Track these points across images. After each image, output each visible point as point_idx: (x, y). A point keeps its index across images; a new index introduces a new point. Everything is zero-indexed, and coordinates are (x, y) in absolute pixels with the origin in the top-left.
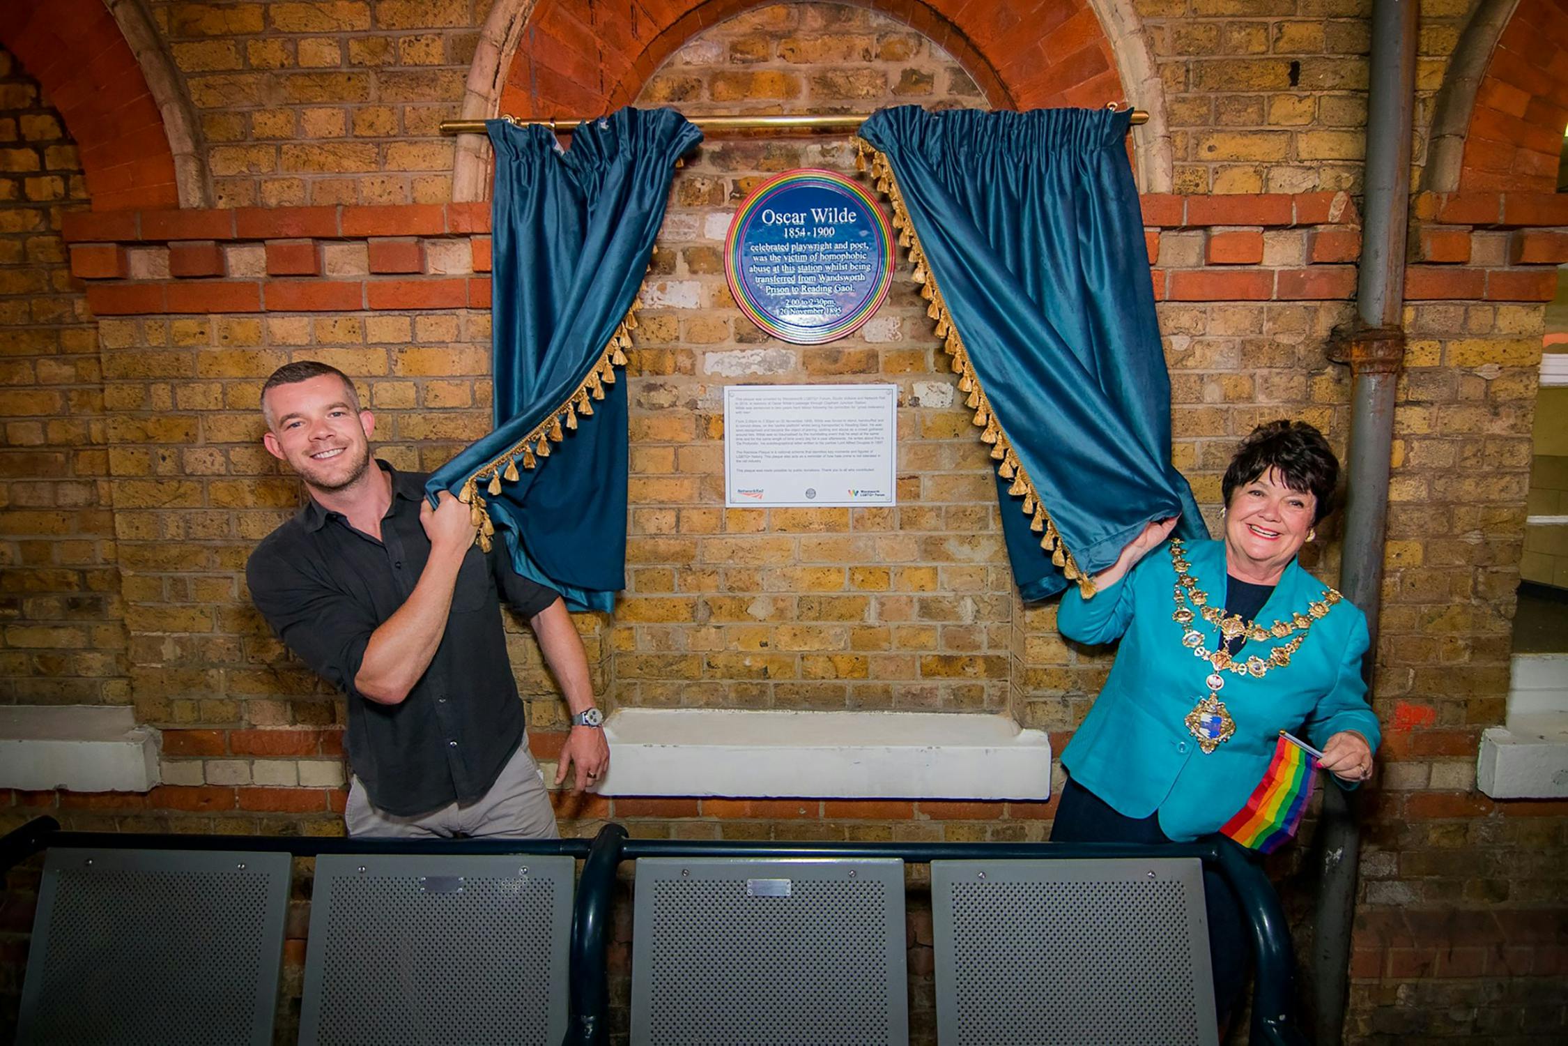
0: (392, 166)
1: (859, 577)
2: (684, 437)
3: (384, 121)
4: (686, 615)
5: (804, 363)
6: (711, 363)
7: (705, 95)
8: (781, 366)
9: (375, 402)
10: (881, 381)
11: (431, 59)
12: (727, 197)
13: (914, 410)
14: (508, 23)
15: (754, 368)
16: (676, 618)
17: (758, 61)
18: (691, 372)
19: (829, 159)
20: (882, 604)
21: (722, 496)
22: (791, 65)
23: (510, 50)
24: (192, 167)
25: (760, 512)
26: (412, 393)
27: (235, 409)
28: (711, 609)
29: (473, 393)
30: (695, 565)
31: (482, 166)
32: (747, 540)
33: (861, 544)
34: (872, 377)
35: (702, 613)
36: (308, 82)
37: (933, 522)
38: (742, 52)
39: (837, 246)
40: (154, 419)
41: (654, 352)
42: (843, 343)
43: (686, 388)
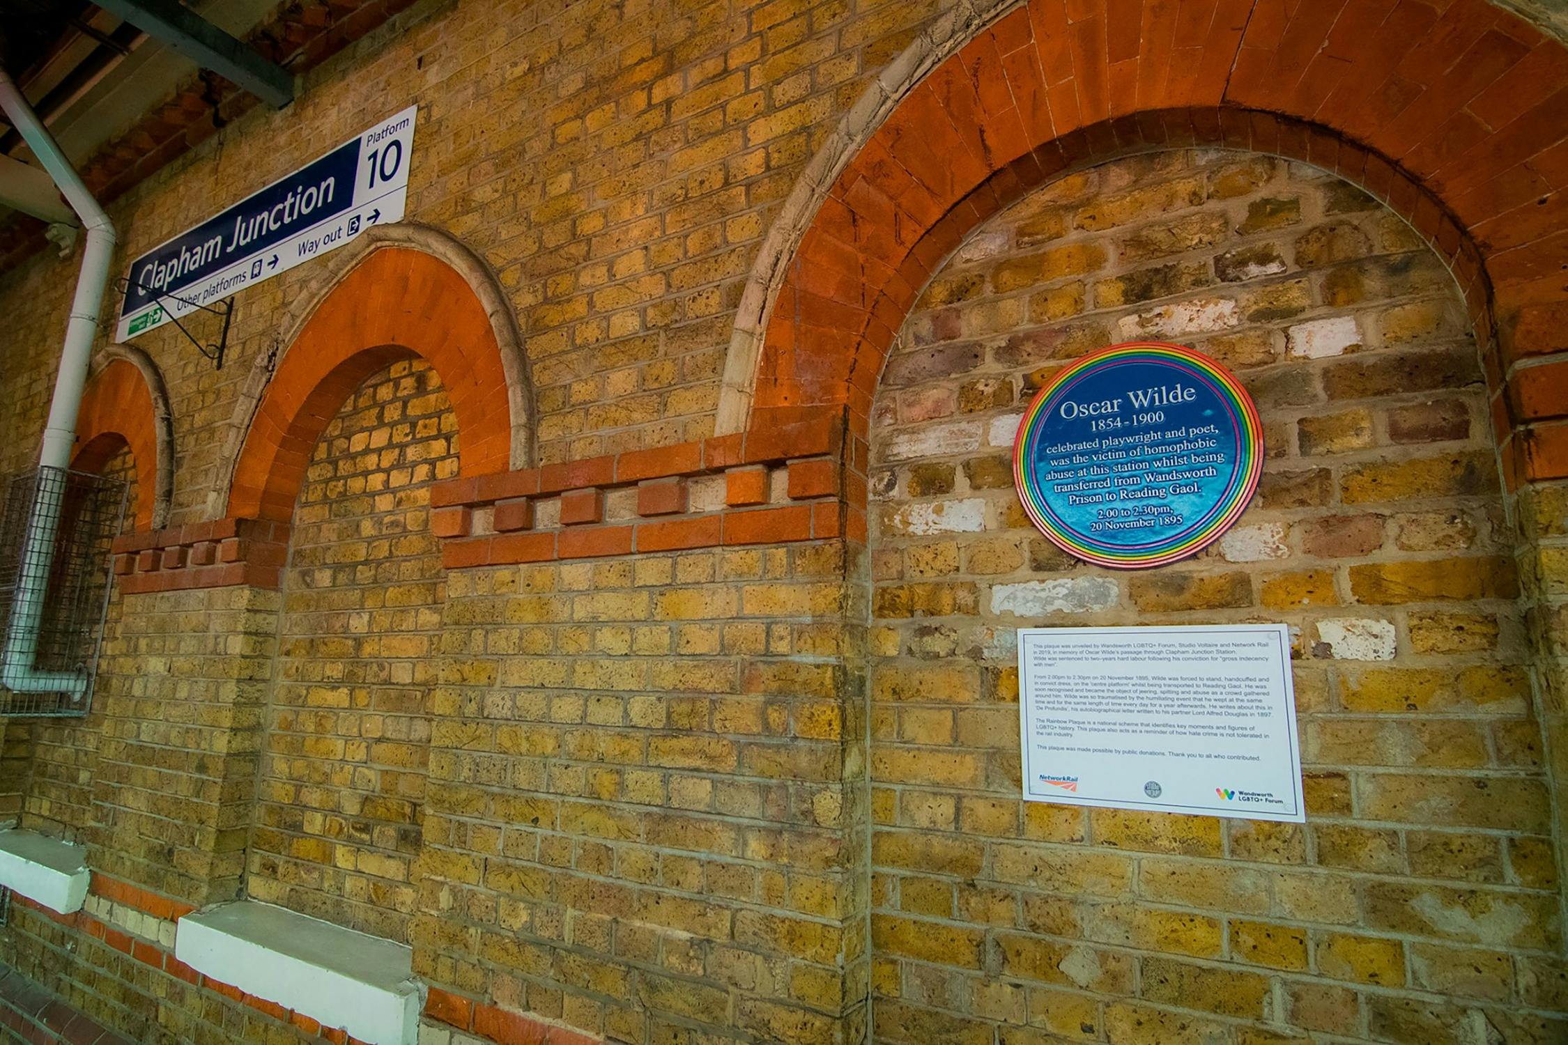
0: (671, 413)
1: (1247, 940)
2: (965, 696)
3: (668, 371)
4: (969, 957)
5: (1131, 596)
6: (1000, 599)
7: (988, 289)
8: (1096, 601)
9: (634, 648)
10: (1259, 620)
11: (710, 309)
12: (1017, 395)
13: (1323, 664)
14: (773, 259)
15: (1058, 604)
16: (954, 959)
17: (1050, 238)
18: (973, 611)
19: (1152, 329)
20: (1296, 997)
21: (1018, 782)
22: (1093, 233)
23: (776, 284)
24: (522, 435)
25: (1075, 812)
26: (666, 639)
27: (525, 653)
28: (1004, 953)
29: (722, 637)
30: (982, 882)
31: (745, 400)
32: (1059, 853)
33: (1247, 882)
34: (1243, 612)
35: (992, 958)
36: (613, 350)
37: (1384, 857)
38: (1030, 235)
39: (1168, 435)
40: (470, 662)
41: (928, 588)
42: (1191, 566)
43: (970, 632)
